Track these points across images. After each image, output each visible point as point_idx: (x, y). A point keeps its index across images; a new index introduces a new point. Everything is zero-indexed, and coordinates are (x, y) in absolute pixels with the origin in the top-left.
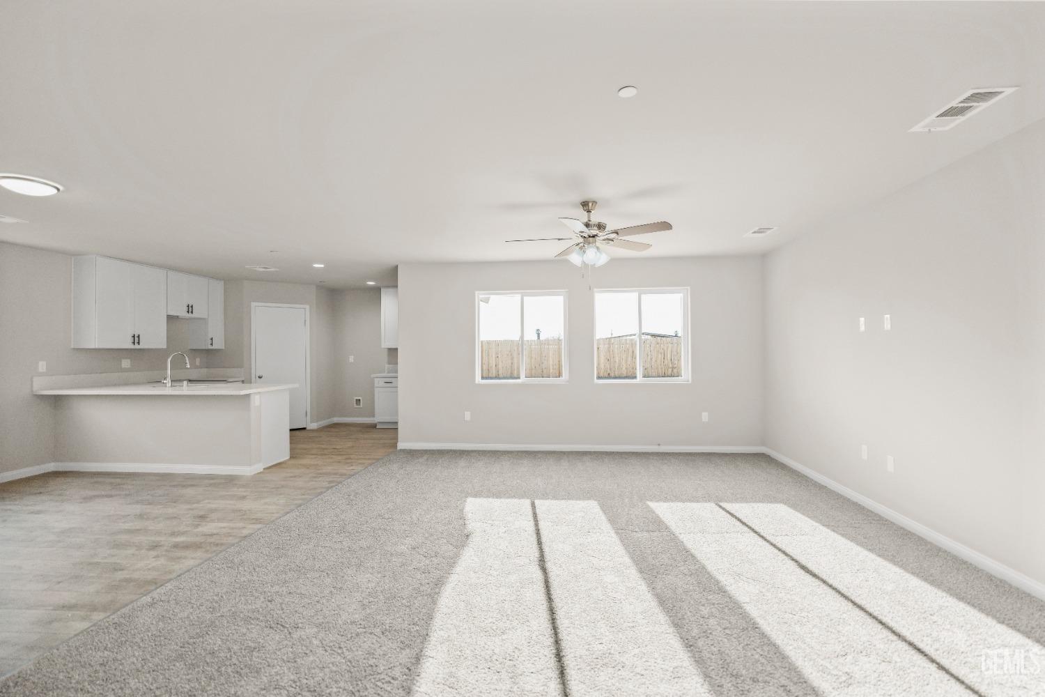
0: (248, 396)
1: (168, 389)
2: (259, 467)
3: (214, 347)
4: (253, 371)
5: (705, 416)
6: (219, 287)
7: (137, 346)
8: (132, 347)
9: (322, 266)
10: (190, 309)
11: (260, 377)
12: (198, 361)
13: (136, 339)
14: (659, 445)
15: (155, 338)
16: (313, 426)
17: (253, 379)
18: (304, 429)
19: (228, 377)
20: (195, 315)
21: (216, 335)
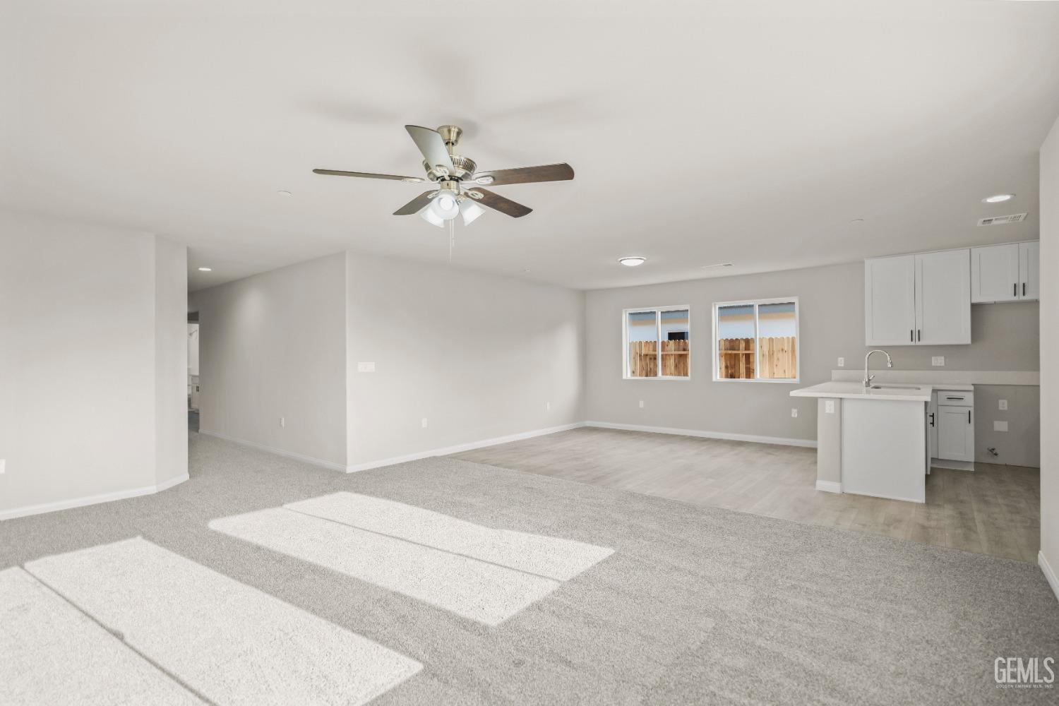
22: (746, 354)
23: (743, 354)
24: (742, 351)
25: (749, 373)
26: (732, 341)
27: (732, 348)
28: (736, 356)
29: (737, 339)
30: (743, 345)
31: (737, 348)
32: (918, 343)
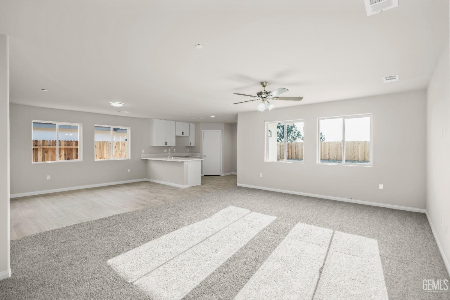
0: (183, 162)
1: (168, 159)
2: (187, 186)
3: (191, 146)
4: (203, 154)
5: (381, 187)
6: (193, 126)
7: (166, 145)
8: (165, 145)
9: (214, 116)
10: (183, 133)
11: (205, 156)
12: (188, 150)
13: (166, 143)
14: (352, 199)
15: (172, 143)
16: (223, 175)
17: (203, 157)
18: (220, 175)
19: (195, 156)
20: (185, 135)
21: (192, 142)
22: (76, 148)
23: (75, 148)
24: (74, 146)
25: (77, 157)
26: (68, 142)
27: (68, 145)
28: (71, 149)
29: (71, 141)
30: (74, 144)
31: (71, 145)
32: (167, 146)
